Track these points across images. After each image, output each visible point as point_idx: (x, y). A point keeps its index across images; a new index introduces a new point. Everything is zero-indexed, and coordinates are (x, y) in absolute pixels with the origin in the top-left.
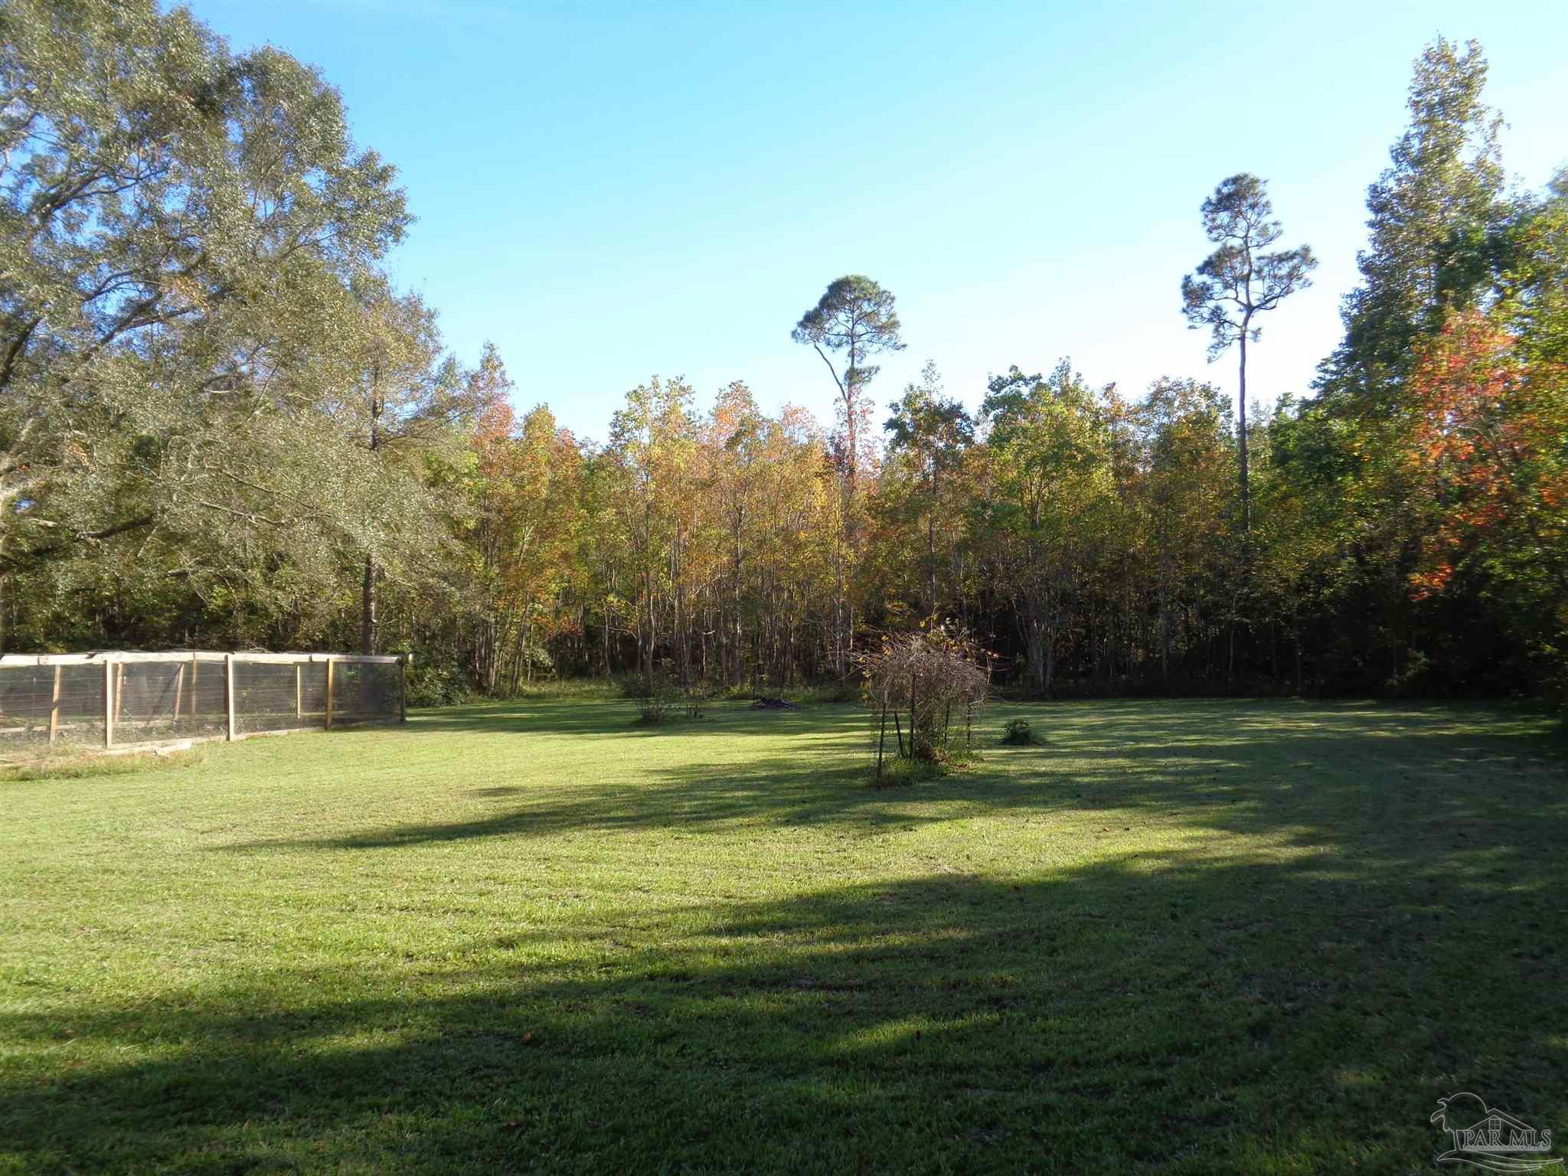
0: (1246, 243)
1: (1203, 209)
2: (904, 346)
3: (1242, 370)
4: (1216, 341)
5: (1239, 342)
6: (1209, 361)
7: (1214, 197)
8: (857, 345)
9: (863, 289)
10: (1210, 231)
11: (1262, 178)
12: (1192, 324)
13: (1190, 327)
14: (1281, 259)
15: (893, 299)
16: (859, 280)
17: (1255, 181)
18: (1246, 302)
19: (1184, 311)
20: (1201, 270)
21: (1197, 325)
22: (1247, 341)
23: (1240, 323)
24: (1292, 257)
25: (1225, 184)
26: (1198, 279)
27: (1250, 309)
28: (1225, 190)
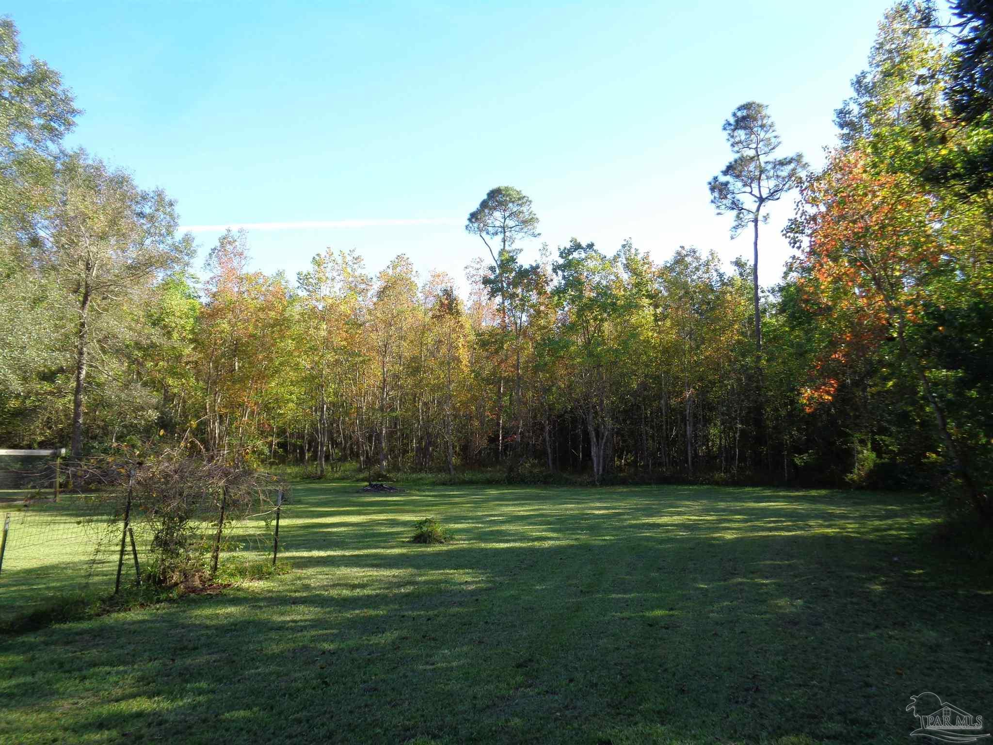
0: (757, 152)
1: (725, 129)
2: (539, 234)
3: (756, 244)
4: (736, 223)
5: (753, 224)
6: (732, 238)
7: (732, 120)
8: (507, 234)
9: (509, 195)
10: (733, 145)
11: (765, 104)
12: (719, 211)
13: (719, 214)
14: (782, 163)
15: (530, 202)
16: (507, 189)
17: (759, 106)
18: (758, 196)
19: (712, 202)
20: (725, 173)
21: (722, 212)
22: (759, 223)
23: (754, 210)
24: (790, 162)
25: (739, 109)
26: (723, 179)
27: (761, 200)
28: (739, 114)
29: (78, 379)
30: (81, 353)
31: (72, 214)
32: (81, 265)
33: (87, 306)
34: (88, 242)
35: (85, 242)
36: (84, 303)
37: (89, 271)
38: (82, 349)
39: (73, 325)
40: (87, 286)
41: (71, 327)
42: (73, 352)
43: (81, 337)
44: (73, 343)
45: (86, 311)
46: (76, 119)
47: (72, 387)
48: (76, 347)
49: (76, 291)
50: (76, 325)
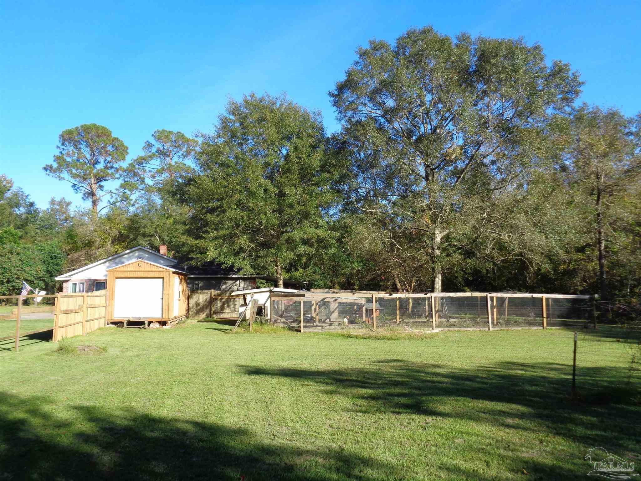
29: (600, 250)
30: (600, 233)
31: (584, 146)
32: (593, 177)
33: (600, 203)
34: (596, 161)
35: (594, 162)
36: (598, 201)
37: (599, 179)
38: (600, 230)
39: (592, 216)
40: (599, 189)
41: (591, 217)
42: (595, 233)
43: (599, 223)
44: (594, 227)
45: (600, 206)
46: (581, 89)
47: (596, 255)
48: (596, 229)
49: (591, 194)
50: (595, 215)
